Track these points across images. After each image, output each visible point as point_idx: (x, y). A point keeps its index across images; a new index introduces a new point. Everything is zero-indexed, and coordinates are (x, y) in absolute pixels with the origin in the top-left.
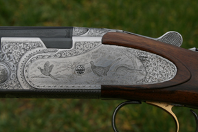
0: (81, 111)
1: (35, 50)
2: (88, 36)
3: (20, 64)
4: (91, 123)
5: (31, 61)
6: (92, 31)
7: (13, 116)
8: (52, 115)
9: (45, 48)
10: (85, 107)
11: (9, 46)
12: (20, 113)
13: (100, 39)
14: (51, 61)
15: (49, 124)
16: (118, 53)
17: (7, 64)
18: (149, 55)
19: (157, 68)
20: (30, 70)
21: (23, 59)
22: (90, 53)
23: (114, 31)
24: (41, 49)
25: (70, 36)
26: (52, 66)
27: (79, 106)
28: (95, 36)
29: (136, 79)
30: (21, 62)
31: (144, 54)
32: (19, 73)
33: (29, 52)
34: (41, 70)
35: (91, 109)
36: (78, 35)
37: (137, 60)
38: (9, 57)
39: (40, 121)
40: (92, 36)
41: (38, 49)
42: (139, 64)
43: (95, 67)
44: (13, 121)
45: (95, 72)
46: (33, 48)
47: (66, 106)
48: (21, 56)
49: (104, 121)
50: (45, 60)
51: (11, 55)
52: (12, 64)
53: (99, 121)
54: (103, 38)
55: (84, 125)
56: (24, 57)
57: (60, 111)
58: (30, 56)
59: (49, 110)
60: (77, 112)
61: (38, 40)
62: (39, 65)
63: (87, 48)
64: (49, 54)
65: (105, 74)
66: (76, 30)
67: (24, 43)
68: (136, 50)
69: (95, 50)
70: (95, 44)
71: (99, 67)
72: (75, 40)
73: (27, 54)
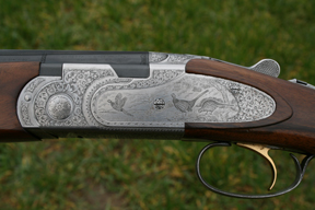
0: (121, 153)
1: (104, 80)
2: (168, 63)
3: (86, 97)
4: (133, 168)
5: (100, 93)
6: (172, 57)
7: (38, 160)
8: (86, 159)
9: (116, 76)
10: (126, 149)
11: (73, 74)
12: (46, 157)
13: (183, 67)
14: (124, 93)
15: (82, 170)
16: (206, 84)
17: (71, 97)
18: (243, 87)
19: (252, 103)
20: (98, 104)
21: (89, 90)
22: (171, 83)
23: (200, 57)
24: (112, 78)
25: (146, 63)
26: (125, 99)
27: (118, 148)
28: (177, 63)
29: (227, 115)
30: (88, 93)
31: (236, 85)
32: (85, 108)
33: (97, 82)
34: (112, 104)
35: (133, 151)
36: (155, 62)
37: (229, 93)
38: (72, 87)
39: (70, 166)
40: (173, 63)
41: (108, 78)
42: (231, 98)
43: (177, 101)
44: (38, 166)
45: (178, 108)
46: (102, 76)
47: (102, 148)
48: (88, 86)
49: (149, 166)
50: (117, 92)
51: (75, 85)
52: (76, 95)
53: (143, 167)
54: (187, 65)
55: (124, 171)
56: (91, 87)
57: (96, 155)
58: (98, 86)
59: (81, 152)
60: (117, 156)
61: (108, 67)
62: (109, 98)
63: (167, 78)
64: (121, 84)
65: (189, 109)
66: (153, 56)
67: (91, 71)
68: (227, 81)
69: (178, 80)
70: (177, 73)
71: (183, 101)
72: (152, 67)
73: (94, 84)
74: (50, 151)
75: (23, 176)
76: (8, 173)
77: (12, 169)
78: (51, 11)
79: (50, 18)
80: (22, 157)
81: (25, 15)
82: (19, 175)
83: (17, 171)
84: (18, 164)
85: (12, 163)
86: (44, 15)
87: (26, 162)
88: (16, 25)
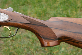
7: (66, 50)
74: (69, 48)
75: (62, 53)
76: (58, 51)
77: (59, 50)
78: (76, 11)
79: (75, 13)
80: (62, 47)
81: (69, 11)
82: (61, 52)
83: (60, 51)
84: (61, 49)
85: (59, 49)
86: (74, 12)
87: (63, 49)
88: (66, 13)
